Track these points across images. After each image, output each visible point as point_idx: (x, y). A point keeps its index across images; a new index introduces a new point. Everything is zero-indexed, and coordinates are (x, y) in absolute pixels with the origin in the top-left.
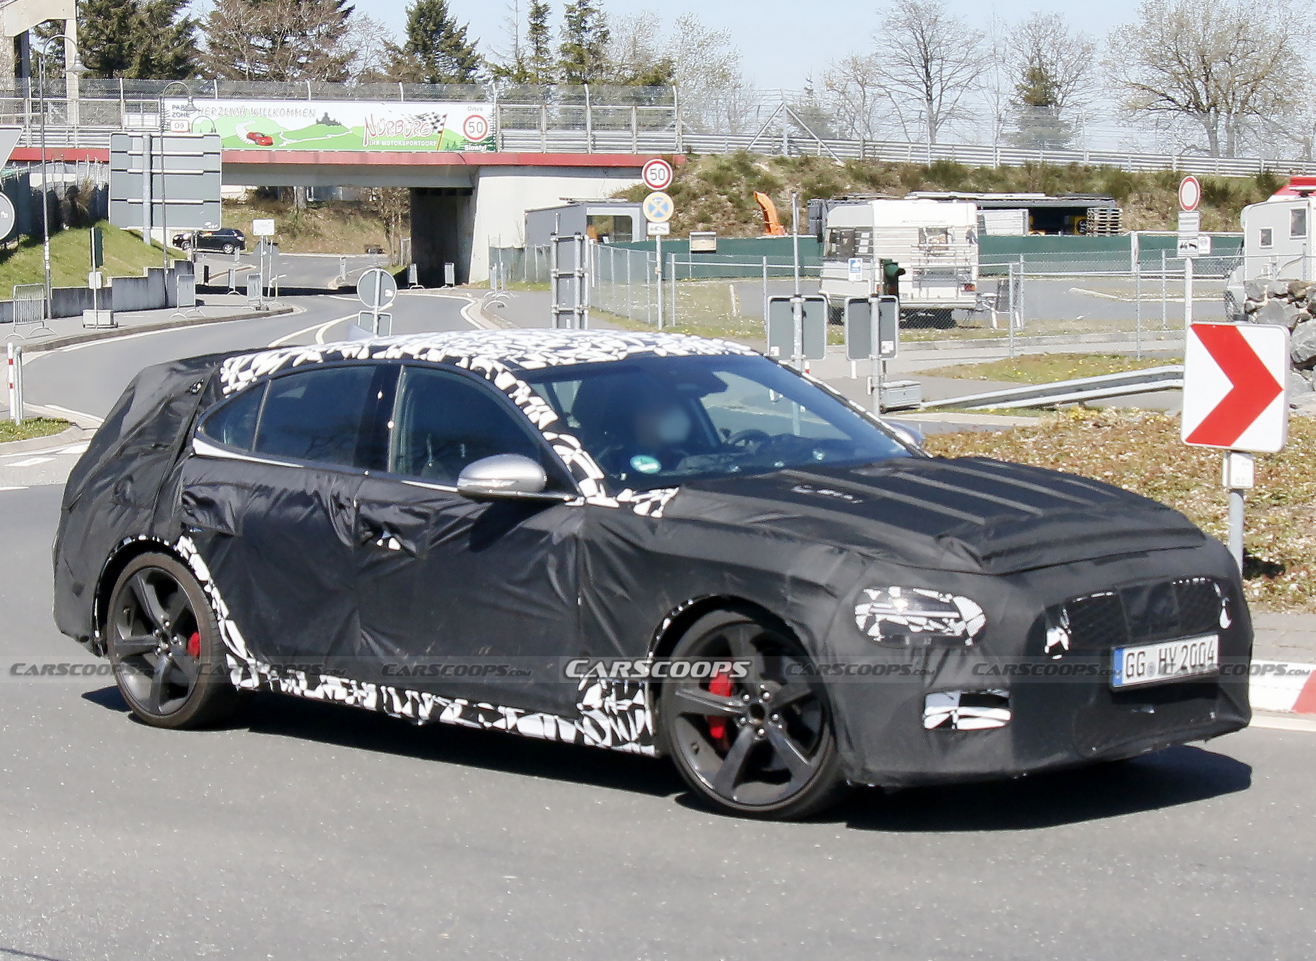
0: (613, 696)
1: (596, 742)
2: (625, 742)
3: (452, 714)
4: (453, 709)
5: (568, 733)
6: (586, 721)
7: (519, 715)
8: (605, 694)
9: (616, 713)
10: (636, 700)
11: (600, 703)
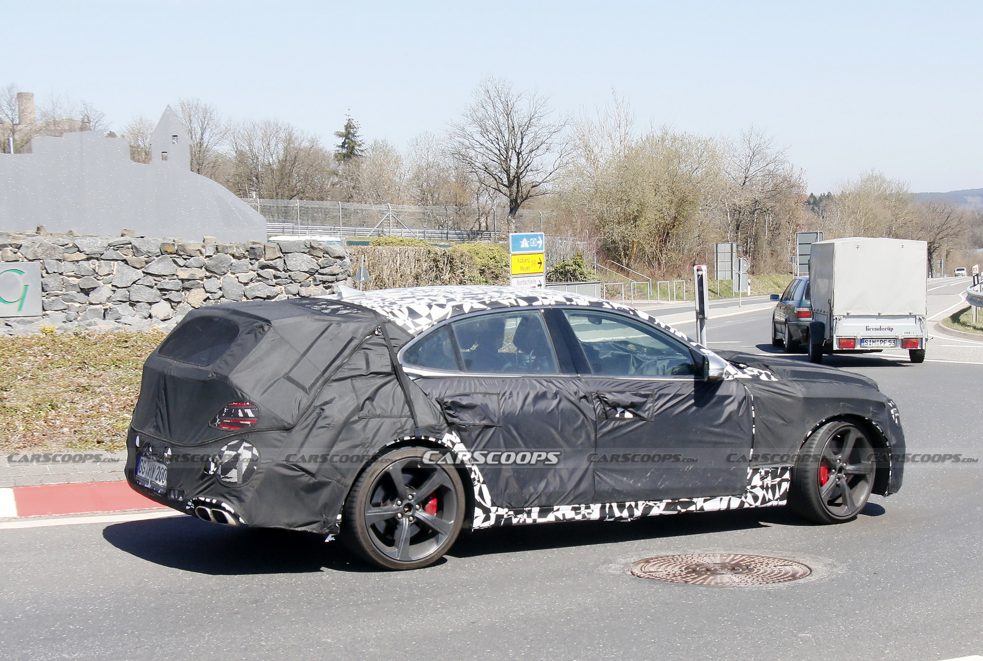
0: (769, 478)
1: (751, 505)
2: (770, 500)
3: (658, 509)
4: (659, 507)
5: (735, 503)
6: (749, 495)
7: (705, 501)
8: (762, 478)
9: (770, 487)
10: (784, 477)
11: (760, 483)
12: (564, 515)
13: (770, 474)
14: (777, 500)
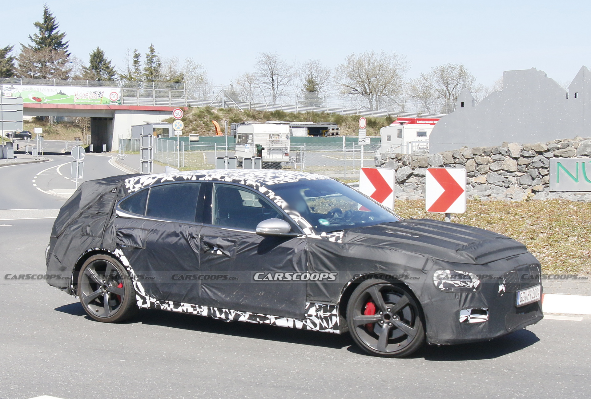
0: (322, 311)
1: (312, 329)
2: (326, 328)
3: (244, 318)
4: (245, 316)
5: (299, 325)
6: (308, 321)
7: (276, 318)
8: (317, 311)
9: (323, 318)
10: (333, 313)
11: (315, 314)
12: (187, 309)
13: (322, 309)
14: (331, 328)
